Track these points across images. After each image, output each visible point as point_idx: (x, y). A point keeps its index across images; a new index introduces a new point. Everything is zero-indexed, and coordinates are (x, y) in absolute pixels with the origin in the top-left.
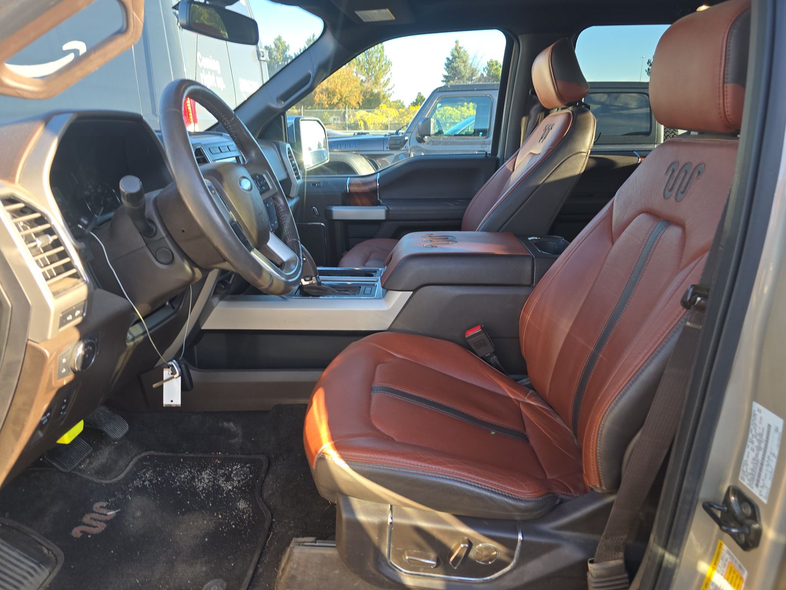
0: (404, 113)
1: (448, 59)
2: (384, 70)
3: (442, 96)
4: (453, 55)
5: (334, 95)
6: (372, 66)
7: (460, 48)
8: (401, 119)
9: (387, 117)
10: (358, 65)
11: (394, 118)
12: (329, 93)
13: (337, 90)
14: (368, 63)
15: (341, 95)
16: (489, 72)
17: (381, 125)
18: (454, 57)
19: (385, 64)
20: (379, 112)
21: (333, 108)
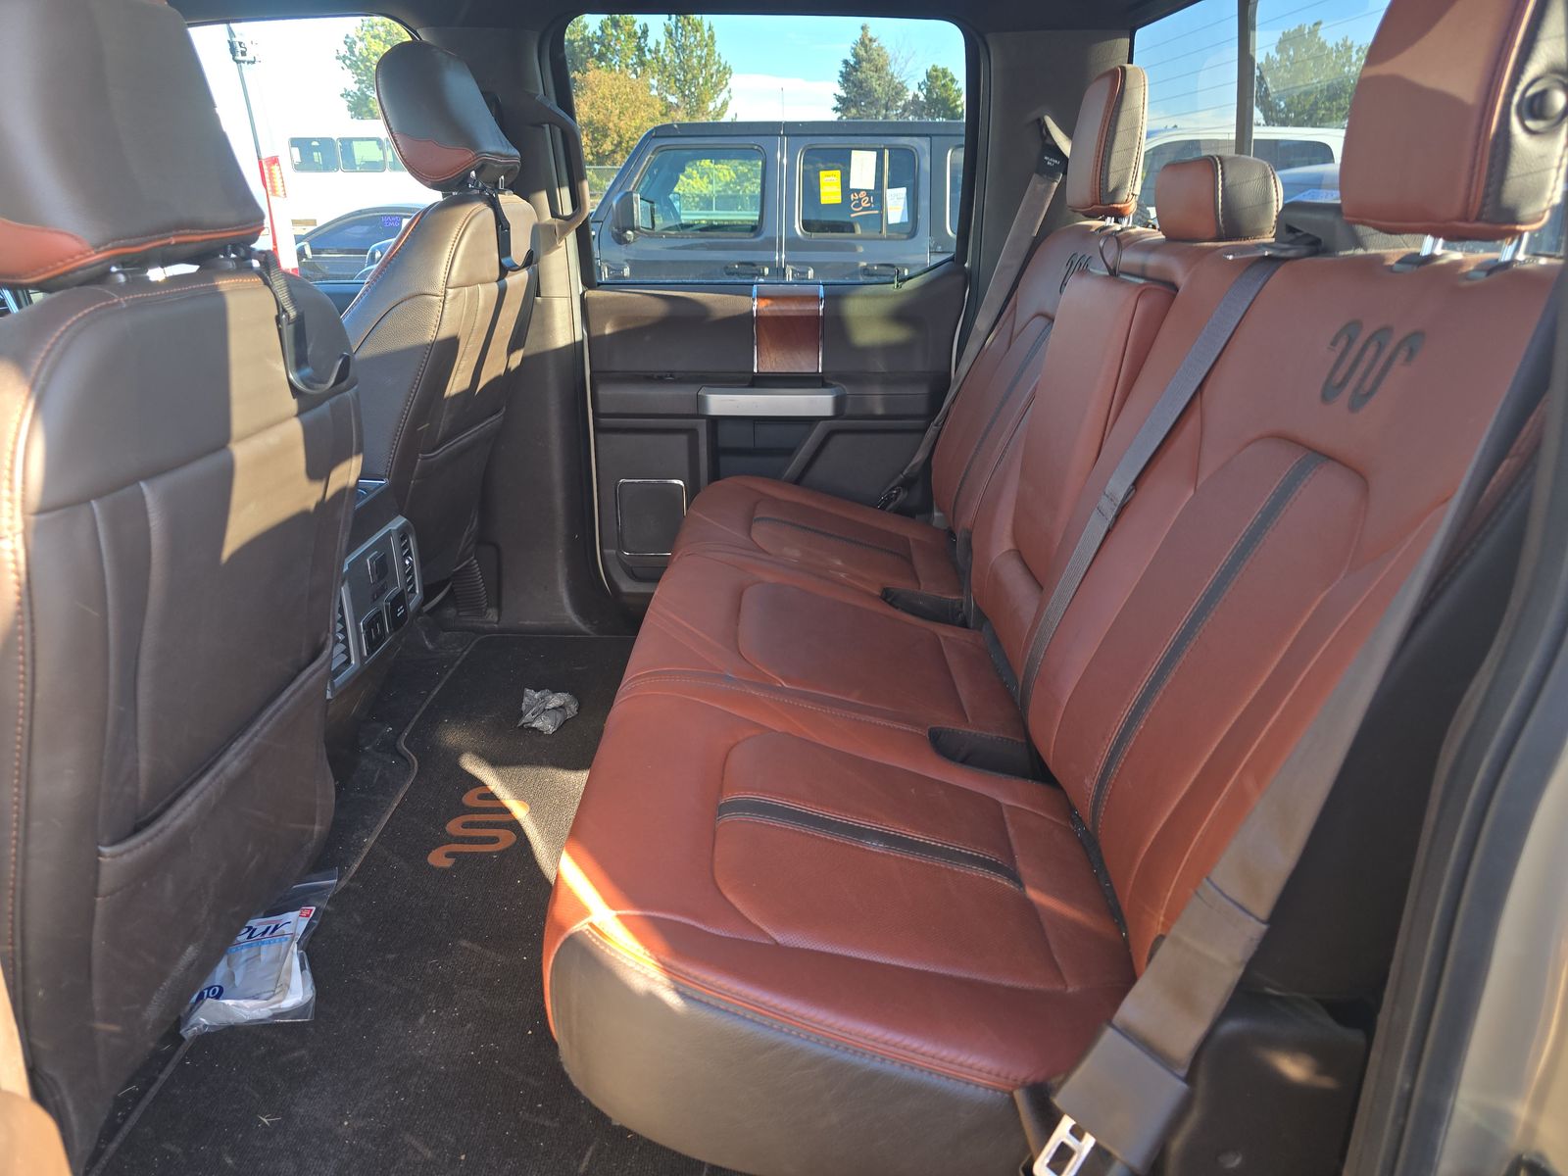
0: (745, 174)
1: (846, 62)
2: (716, 85)
4: (855, 55)
5: (606, 136)
6: (689, 76)
7: (870, 40)
8: (738, 188)
9: (711, 182)
10: (662, 72)
11: (727, 184)
12: (596, 130)
13: (611, 125)
14: (682, 69)
15: (620, 136)
16: (929, 91)
17: (697, 199)
18: (859, 61)
19: (718, 71)
20: (695, 172)
21: (603, 164)
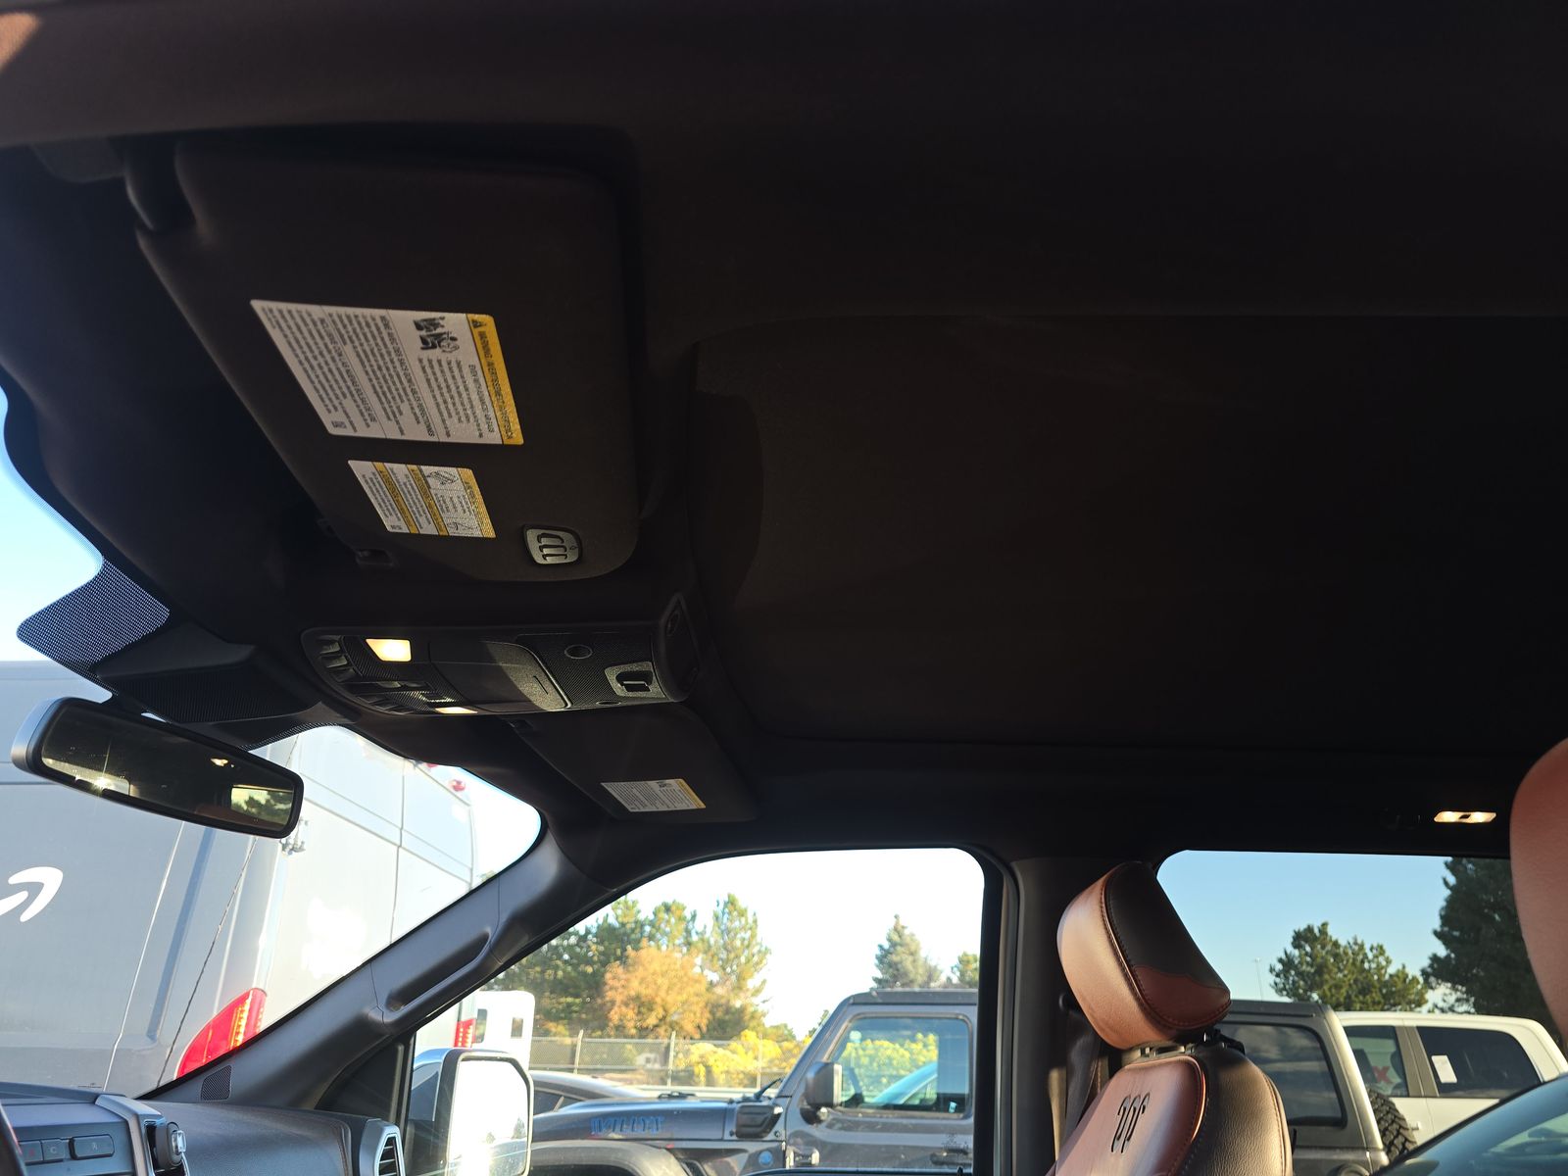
0: (790, 1051)
1: (881, 947)
2: (757, 964)
3: (859, 1014)
4: (890, 940)
5: (651, 1010)
6: (732, 956)
7: (903, 927)
8: (784, 1064)
9: (756, 1058)
10: (705, 952)
11: (771, 1061)
12: (642, 1004)
13: (658, 1000)
14: (725, 949)
15: (665, 1010)
16: (962, 974)
17: (741, 1076)
18: (894, 945)
19: (759, 951)
20: (740, 1046)
21: (644, 1037)
